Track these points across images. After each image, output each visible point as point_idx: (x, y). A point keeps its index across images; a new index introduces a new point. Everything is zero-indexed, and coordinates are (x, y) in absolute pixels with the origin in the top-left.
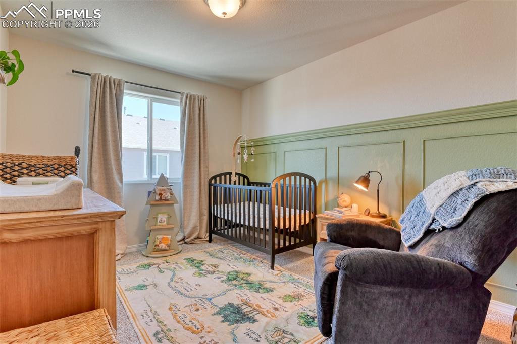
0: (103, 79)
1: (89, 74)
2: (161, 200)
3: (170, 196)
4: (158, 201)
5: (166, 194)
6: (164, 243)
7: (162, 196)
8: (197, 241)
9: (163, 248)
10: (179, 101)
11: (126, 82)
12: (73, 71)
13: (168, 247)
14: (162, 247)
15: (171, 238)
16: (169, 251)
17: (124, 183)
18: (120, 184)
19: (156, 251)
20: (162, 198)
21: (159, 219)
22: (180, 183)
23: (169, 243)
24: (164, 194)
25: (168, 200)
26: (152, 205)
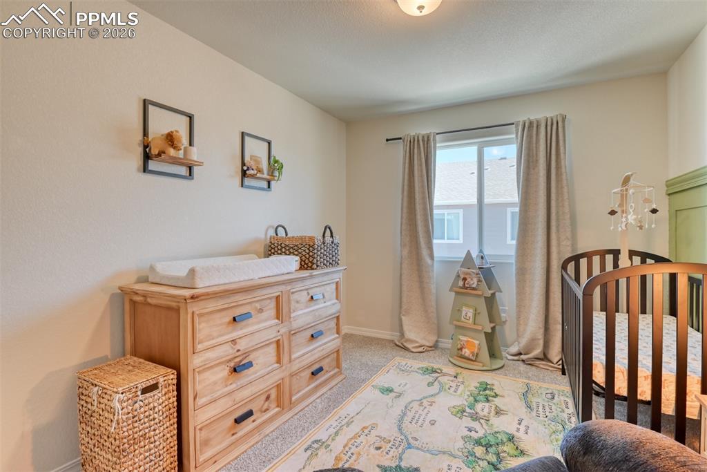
0: (412, 138)
1: (400, 138)
2: (464, 287)
3: (476, 283)
4: (461, 288)
5: (472, 279)
6: (469, 349)
7: (467, 282)
8: (541, 364)
9: (466, 355)
10: (514, 136)
11: (437, 134)
12: (387, 140)
13: (473, 355)
14: (465, 352)
15: (479, 345)
16: (475, 363)
17: (435, 259)
18: (429, 261)
19: (460, 357)
20: (466, 285)
21: (463, 314)
22: (512, 264)
23: (476, 351)
24: (469, 280)
25: (474, 289)
26: (457, 293)
